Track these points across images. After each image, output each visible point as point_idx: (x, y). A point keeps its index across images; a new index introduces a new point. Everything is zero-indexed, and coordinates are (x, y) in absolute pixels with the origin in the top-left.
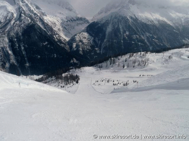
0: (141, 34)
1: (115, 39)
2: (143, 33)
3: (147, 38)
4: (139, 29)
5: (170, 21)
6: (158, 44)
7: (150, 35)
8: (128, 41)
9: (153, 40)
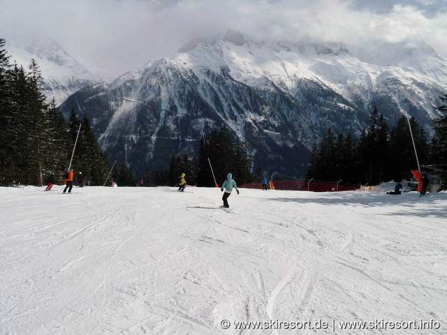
0: (227, 115)
1: (135, 132)
2: (236, 113)
3: (245, 128)
4: (224, 103)
5: (340, 82)
6: (279, 143)
7: (258, 118)
8: (174, 135)
9: (265, 131)
